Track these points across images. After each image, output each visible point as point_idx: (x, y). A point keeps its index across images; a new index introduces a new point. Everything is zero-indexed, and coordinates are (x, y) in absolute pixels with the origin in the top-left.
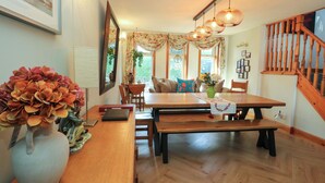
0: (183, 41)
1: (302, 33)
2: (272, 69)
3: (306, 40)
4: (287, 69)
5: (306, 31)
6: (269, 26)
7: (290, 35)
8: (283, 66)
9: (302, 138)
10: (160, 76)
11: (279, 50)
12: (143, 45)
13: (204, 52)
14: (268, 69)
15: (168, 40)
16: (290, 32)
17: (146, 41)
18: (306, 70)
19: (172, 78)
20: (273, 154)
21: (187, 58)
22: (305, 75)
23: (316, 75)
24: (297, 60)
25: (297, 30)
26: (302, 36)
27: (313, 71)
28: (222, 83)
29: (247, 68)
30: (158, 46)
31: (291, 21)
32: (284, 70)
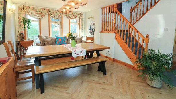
0: (59, 14)
1: (116, 13)
2: (105, 30)
3: (118, 16)
4: (111, 30)
5: (118, 12)
6: (103, 8)
7: (112, 14)
8: (109, 29)
9: (117, 63)
10: (44, 35)
11: (107, 21)
12: (31, 14)
13: (71, 20)
14: (103, 30)
15: (49, 12)
16: (112, 12)
17: (33, 12)
18: (118, 31)
19: (53, 36)
20: (105, 74)
21: (62, 24)
22: (118, 33)
23: (122, 33)
24: (115, 26)
25: (114, 11)
26: (116, 15)
27: (121, 31)
28: (81, 38)
29: (93, 30)
30: (42, 16)
31: (112, 6)
32: (109, 31)
